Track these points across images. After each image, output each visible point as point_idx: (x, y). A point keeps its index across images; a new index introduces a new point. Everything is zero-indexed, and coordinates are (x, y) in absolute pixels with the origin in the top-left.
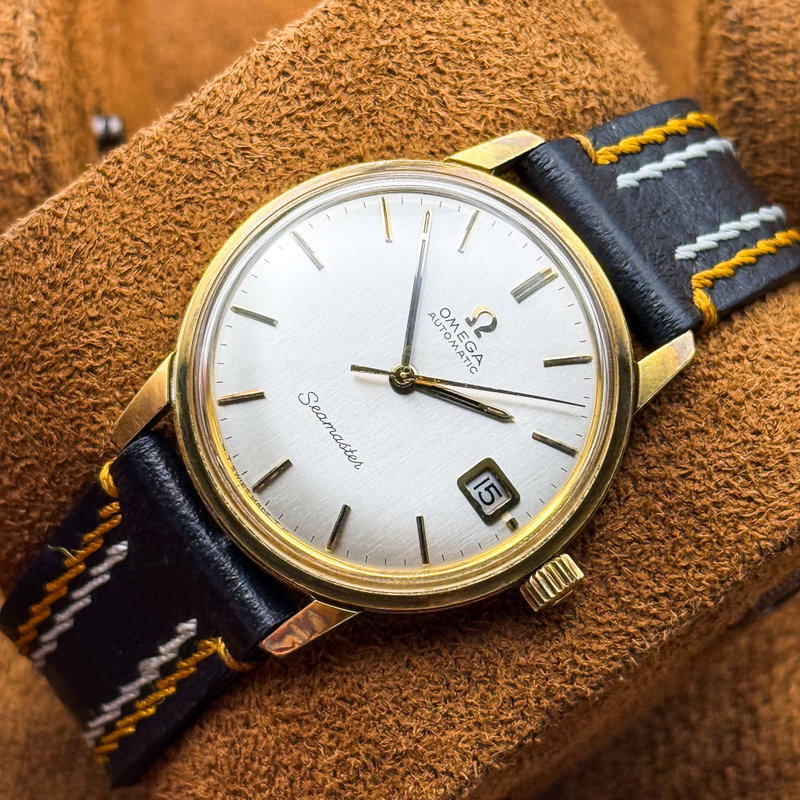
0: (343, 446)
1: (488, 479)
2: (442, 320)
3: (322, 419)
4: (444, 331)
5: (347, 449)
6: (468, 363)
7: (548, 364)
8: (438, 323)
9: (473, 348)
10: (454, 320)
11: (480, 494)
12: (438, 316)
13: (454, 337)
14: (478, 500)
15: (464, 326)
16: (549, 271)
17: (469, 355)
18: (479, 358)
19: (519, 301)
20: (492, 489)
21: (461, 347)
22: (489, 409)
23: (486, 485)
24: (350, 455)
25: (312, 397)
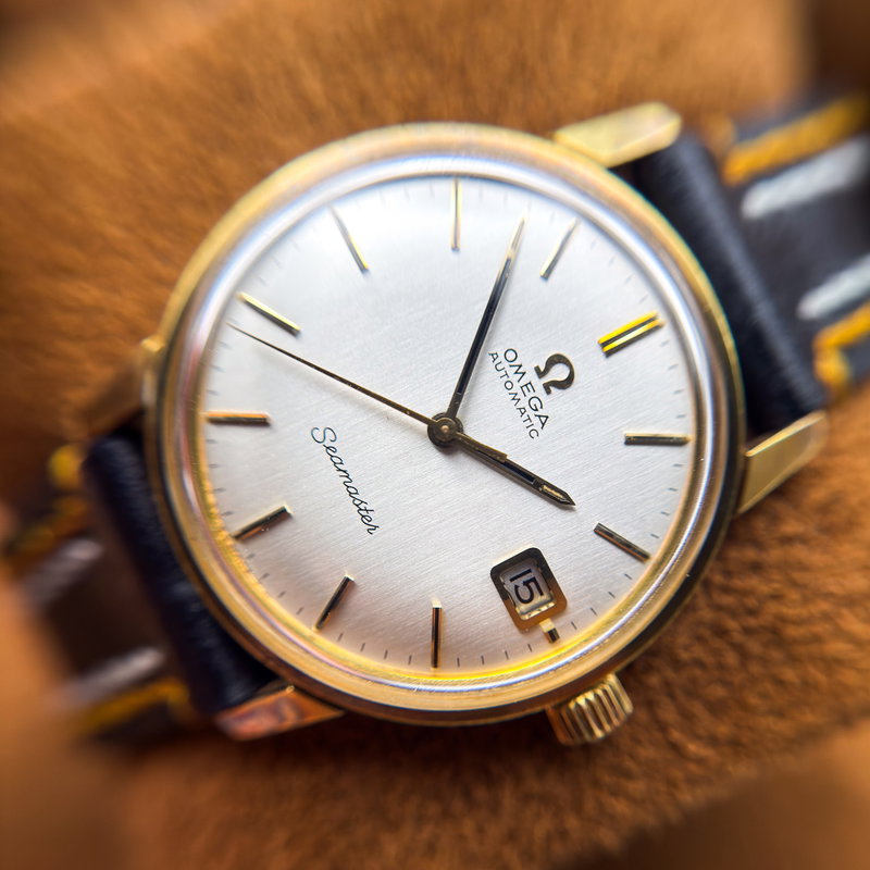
0: (357, 502)
1: (529, 571)
2: (506, 364)
3: (338, 465)
4: (505, 378)
5: (362, 506)
6: (528, 423)
7: (631, 441)
8: (499, 367)
11: (516, 587)
12: (501, 358)
13: (517, 386)
14: (514, 595)
15: (531, 376)
16: (655, 318)
17: (531, 413)
18: (543, 419)
19: (609, 354)
20: (532, 585)
21: (524, 403)
22: (545, 487)
23: (525, 578)
24: (365, 514)
25: (329, 434)
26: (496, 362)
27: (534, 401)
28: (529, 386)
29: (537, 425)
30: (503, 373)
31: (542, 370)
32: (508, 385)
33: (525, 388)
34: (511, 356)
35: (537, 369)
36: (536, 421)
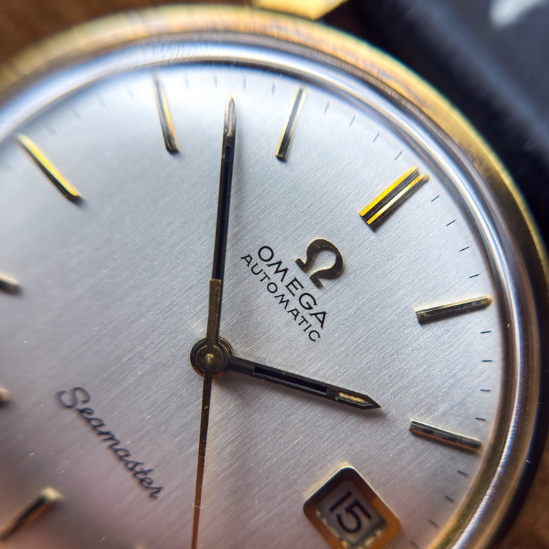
0: (130, 465)
1: (349, 494)
2: (263, 265)
3: (97, 427)
4: (266, 281)
5: (138, 469)
6: (305, 325)
7: (425, 319)
8: (256, 270)
9: (312, 303)
10: (280, 263)
11: (339, 519)
12: (256, 259)
13: (282, 290)
15: (294, 272)
16: (415, 174)
17: (306, 313)
18: (321, 316)
19: (375, 227)
20: (356, 509)
21: (294, 304)
22: (342, 395)
23: (347, 504)
24: (142, 478)
25: (79, 395)
26: (251, 265)
27: (306, 299)
28: (295, 283)
29: (316, 325)
30: (262, 275)
31: (304, 261)
32: (272, 288)
33: (291, 287)
34: (266, 254)
35: (299, 262)
36: (312, 320)
